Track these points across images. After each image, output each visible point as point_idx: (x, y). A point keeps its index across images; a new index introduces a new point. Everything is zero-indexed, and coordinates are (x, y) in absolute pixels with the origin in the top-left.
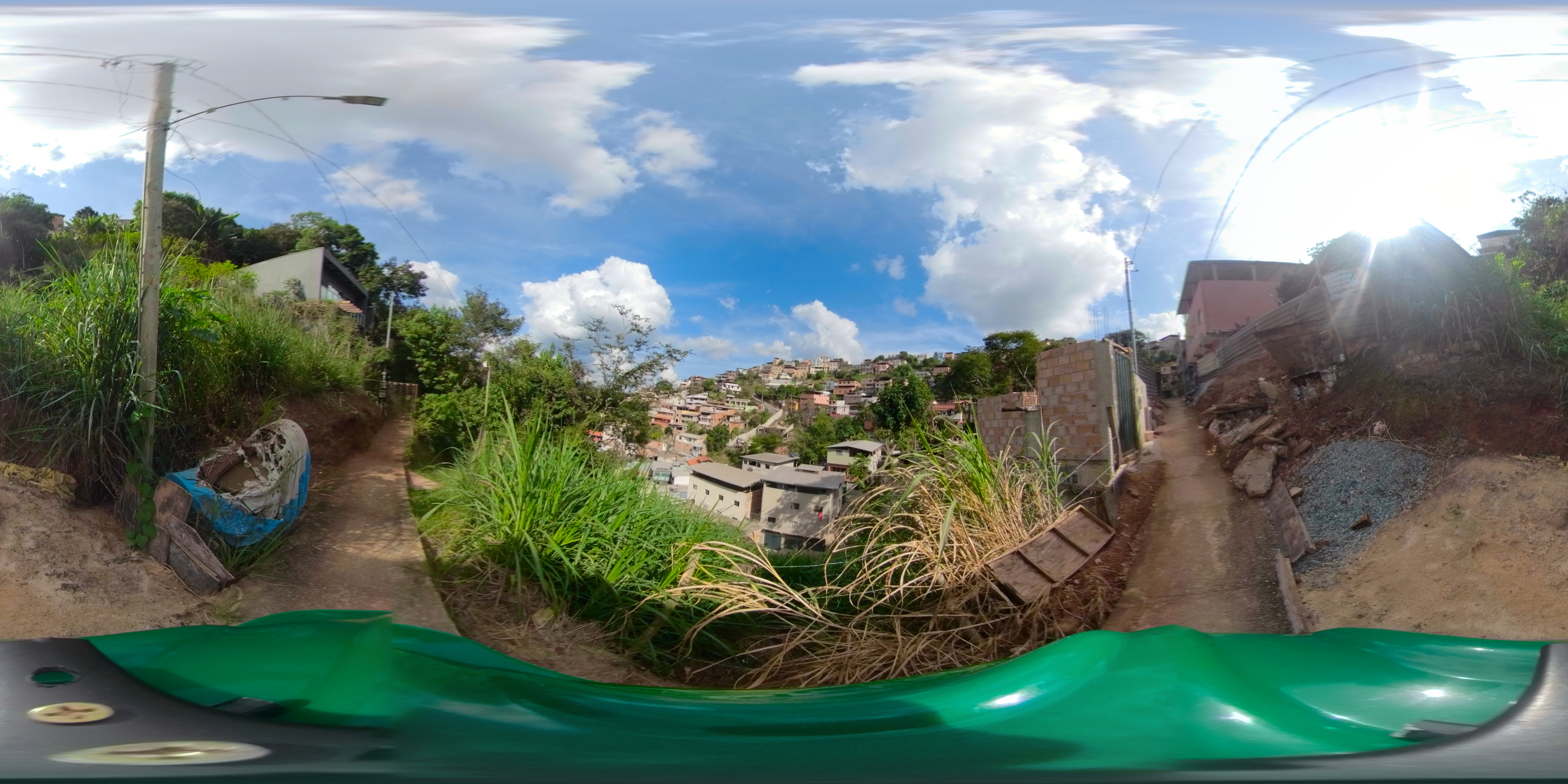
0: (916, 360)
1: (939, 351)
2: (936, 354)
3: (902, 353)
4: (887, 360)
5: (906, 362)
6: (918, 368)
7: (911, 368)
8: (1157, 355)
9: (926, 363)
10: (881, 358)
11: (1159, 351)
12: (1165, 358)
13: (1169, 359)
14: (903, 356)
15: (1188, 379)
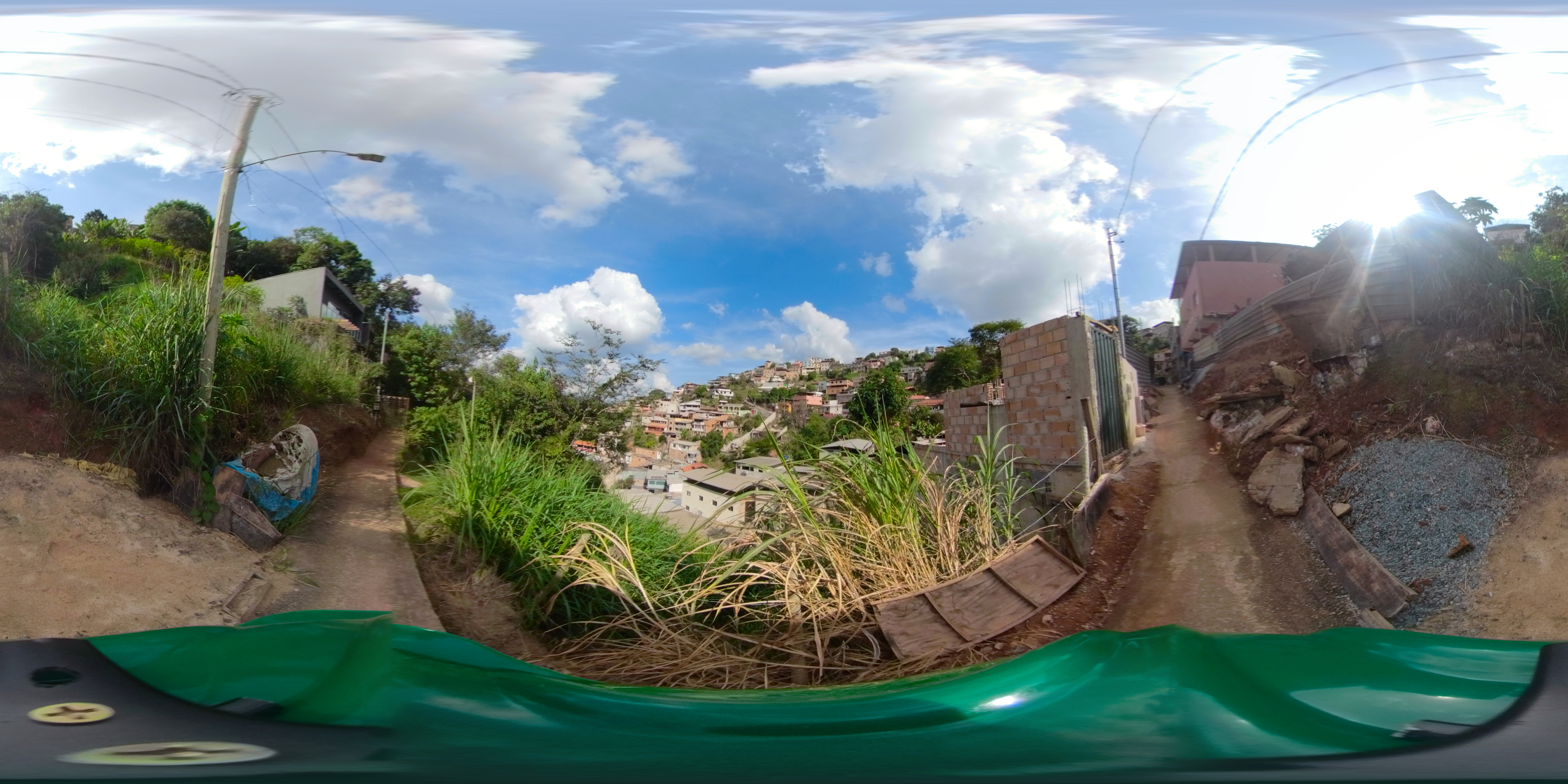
0: (907, 356)
1: (930, 346)
2: (927, 349)
3: (893, 349)
4: (878, 357)
5: (897, 359)
6: (910, 363)
7: (902, 364)
8: (1150, 342)
9: (917, 358)
10: (872, 355)
11: (1152, 338)
12: (1159, 345)
13: (1163, 345)
14: (894, 353)
15: (1183, 365)
